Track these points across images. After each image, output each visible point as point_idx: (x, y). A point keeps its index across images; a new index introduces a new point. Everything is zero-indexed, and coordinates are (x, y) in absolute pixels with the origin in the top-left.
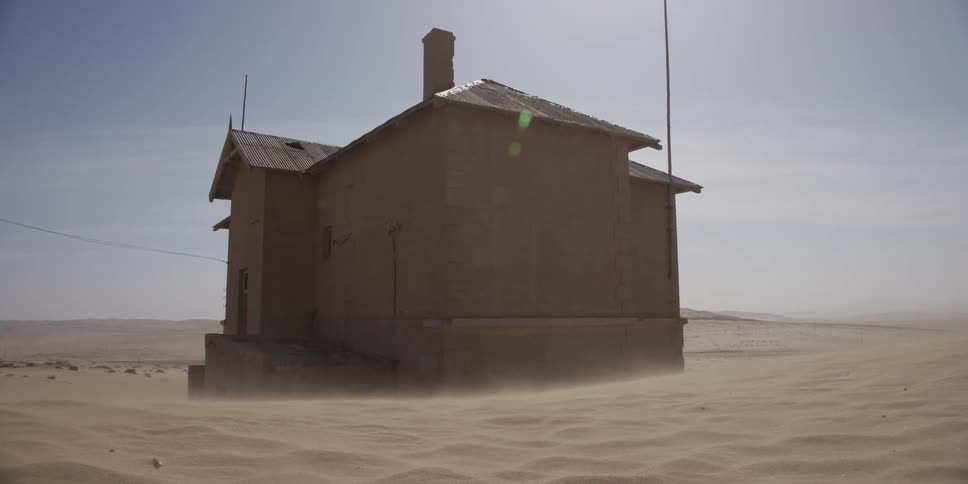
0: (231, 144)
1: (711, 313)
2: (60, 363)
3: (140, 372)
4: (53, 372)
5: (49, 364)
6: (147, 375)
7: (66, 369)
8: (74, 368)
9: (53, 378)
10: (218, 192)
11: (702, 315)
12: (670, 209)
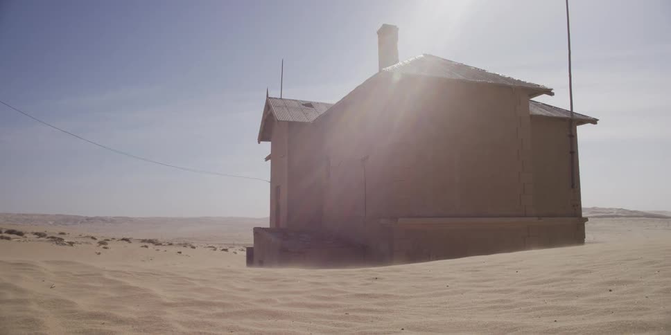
0: (268, 107)
1: (642, 213)
2: (186, 244)
3: (231, 250)
4: (182, 249)
5: (180, 244)
6: (235, 253)
7: (189, 248)
8: (194, 247)
9: (180, 253)
10: (263, 137)
11: (635, 214)
12: (573, 137)
